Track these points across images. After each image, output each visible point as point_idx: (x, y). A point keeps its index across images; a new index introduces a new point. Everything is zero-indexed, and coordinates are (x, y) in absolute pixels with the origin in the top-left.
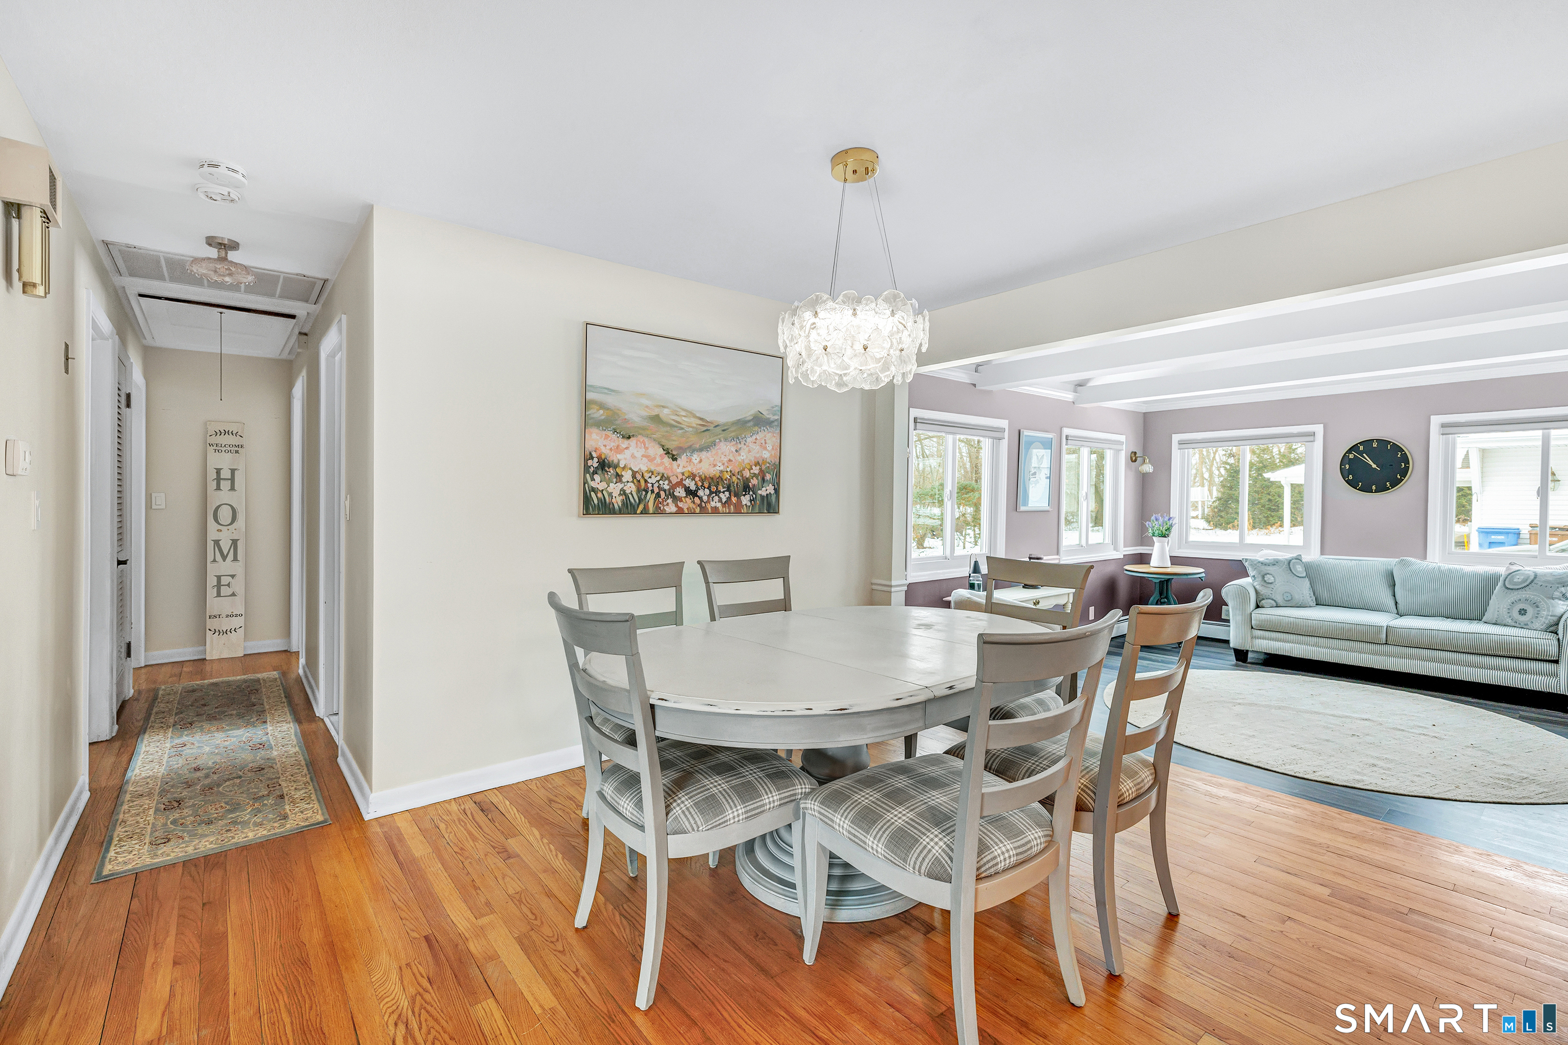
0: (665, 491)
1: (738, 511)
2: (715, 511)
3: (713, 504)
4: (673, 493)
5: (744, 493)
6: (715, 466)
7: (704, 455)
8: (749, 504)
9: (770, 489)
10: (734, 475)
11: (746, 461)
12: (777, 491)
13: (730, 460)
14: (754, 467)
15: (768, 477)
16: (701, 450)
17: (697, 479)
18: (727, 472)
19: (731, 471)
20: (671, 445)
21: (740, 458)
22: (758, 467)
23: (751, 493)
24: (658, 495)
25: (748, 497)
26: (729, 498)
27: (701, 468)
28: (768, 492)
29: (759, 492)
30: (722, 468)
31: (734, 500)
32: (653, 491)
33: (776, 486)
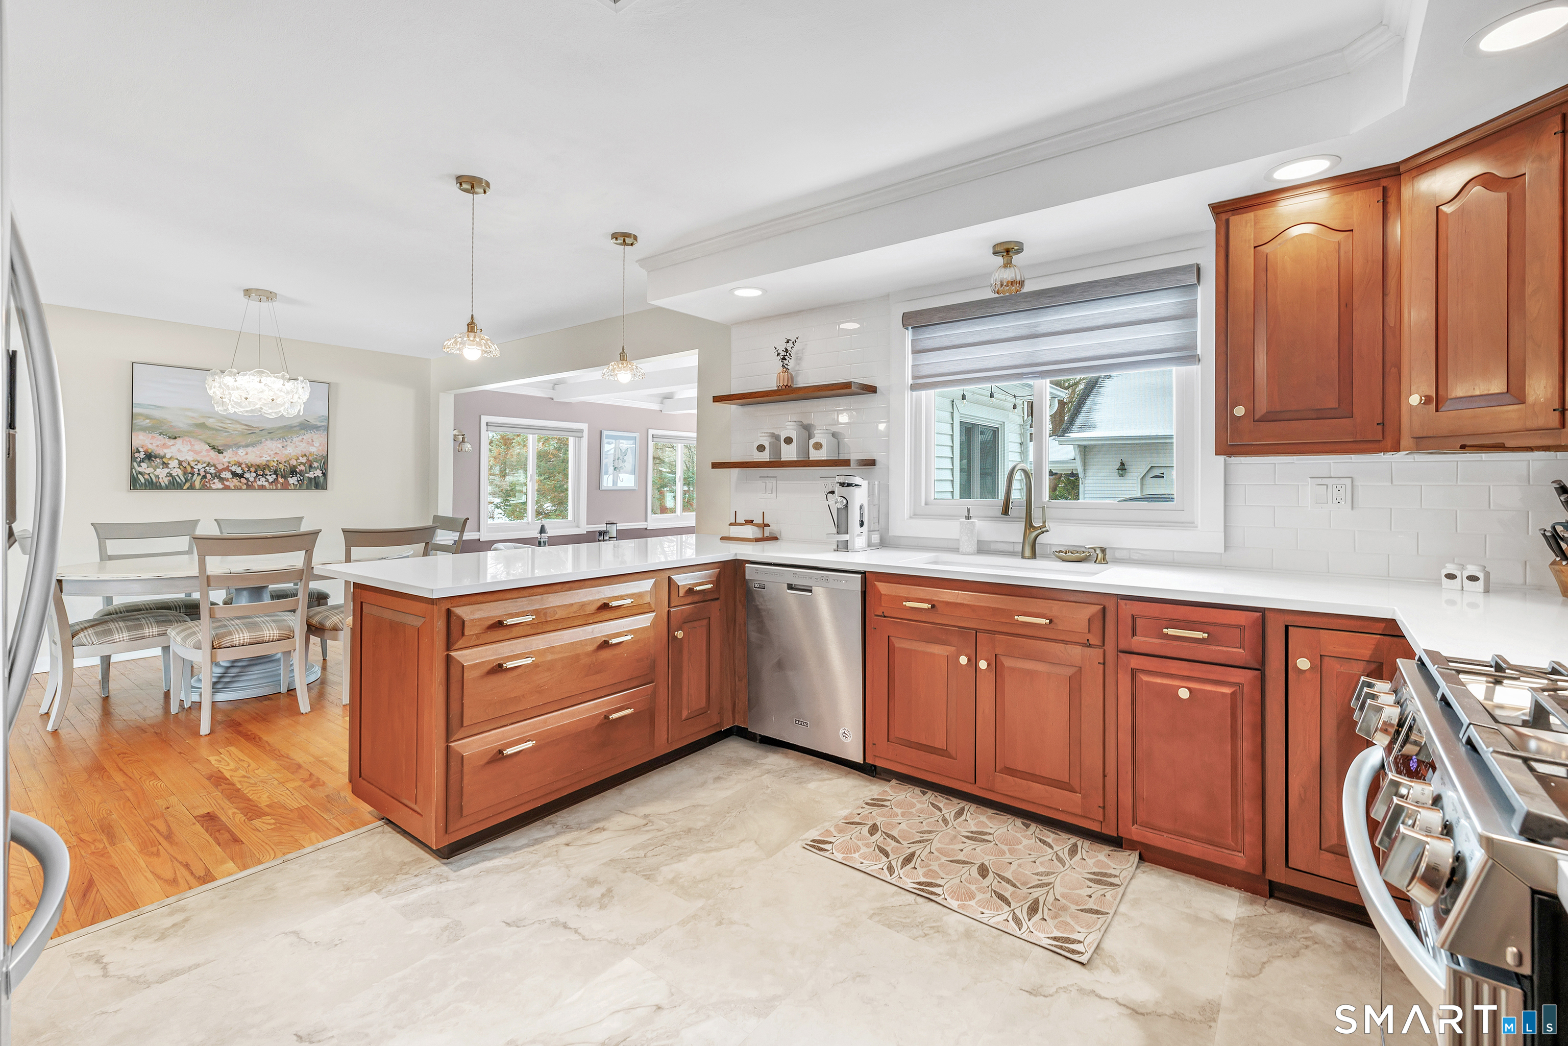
0: (211, 474)
1: (285, 487)
2: (262, 488)
3: (259, 483)
4: (219, 475)
5: (291, 476)
6: (261, 457)
7: (250, 449)
8: (297, 483)
9: (318, 473)
10: (280, 463)
11: (294, 454)
12: (324, 475)
13: (276, 453)
14: (300, 458)
15: (315, 465)
16: (247, 446)
17: (243, 466)
18: (274, 461)
19: (277, 461)
20: (218, 443)
21: (287, 452)
22: (305, 458)
23: (298, 475)
24: (205, 477)
25: (295, 478)
26: (276, 479)
27: (246, 459)
28: (316, 475)
29: (307, 475)
30: (268, 458)
31: (281, 480)
32: (199, 474)
33: (324, 471)
